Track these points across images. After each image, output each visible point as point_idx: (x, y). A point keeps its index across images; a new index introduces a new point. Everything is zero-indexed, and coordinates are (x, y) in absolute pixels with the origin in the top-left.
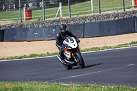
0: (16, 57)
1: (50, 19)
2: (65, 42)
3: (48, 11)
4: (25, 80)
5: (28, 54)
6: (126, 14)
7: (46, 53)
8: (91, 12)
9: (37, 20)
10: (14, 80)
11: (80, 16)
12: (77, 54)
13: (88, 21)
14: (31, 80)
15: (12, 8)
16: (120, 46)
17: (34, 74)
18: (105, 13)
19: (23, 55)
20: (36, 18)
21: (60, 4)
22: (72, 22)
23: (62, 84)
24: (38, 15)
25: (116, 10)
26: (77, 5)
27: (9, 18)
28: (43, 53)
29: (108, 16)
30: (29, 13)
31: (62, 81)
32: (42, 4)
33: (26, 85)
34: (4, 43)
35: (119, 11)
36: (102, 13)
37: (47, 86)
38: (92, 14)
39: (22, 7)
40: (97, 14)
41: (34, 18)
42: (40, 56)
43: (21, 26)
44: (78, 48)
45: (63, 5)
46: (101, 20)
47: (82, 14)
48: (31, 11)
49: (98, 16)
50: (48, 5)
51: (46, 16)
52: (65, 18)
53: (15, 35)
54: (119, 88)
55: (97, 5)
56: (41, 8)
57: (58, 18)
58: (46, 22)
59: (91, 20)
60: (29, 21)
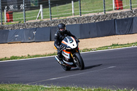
1: (31, 21)
3: (29, 14)
4: (6, 82)
5: (9, 57)
6: (107, 16)
7: (26, 55)
8: (71, 15)
9: (17, 22)
11: (61, 18)
12: (77, 55)
13: (68, 23)
14: (12, 82)
16: (100, 48)
17: (15, 76)
18: (86, 15)
19: (4, 57)
20: (17, 21)
21: (41, 6)
22: (53, 25)
23: (43, 86)
24: (19, 17)
25: (96, 12)
26: (58, 7)
28: (24, 55)
29: (89, 18)
30: (10, 15)
32: (22, 6)
33: (7, 87)
35: (100, 14)
36: (82, 16)
37: (28, 88)
38: (73, 17)
39: (3, 10)
40: (77, 16)
41: (15, 21)
42: (21, 58)
43: (2, 28)
45: (43, 7)
46: (82, 22)
47: (62, 16)
48: (12, 13)
49: (79, 19)
50: (29, 7)
51: (27, 18)
52: (45, 20)
54: (99, 90)
56: (22, 11)
57: (39, 20)
58: (27, 24)
59: (71, 22)
60: (9, 23)
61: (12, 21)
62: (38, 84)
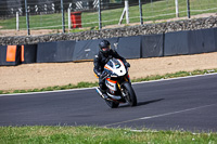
0: (55, 88)
1: (110, 27)
2: (107, 66)
3: (107, 15)
5: (75, 83)
8: (175, 16)
9: (89, 28)
10: (53, 124)
11: (157, 21)
13: (170, 30)
14: (80, 123)
15: (49, 10)
17: (85, 114)
18: (198, 17)
19: (67, 84)
20: (88, 26)
21: (126, 3)
22: (145, 32)
23: (129, 129)
24: (90, 20)
25: (214, 11)
26: (152, 4)
27: (45, 26)
29: (202, 21)
30: (77, 17)
31: (129, 125)
32: (96, 3)
33: (73, 131)
34: (37, 65)
36: (192, 17)
37: (105, 133)
38: (177, 19)
39: (66, 9)
40: (184, 18)
41: (85, 26)
43: (64, 37)
44: (126, 76)
45: (130, 4)
46: (191, 28)
47: (160, 18)
48: (80, 14)
49: (186, 22)
50: (107, 4)
51: (103, 22)
52: (133, 25)
53: (54, 52)
55: (183, 5)
56: (96, 10)
57: (123, 25)
58: (104, 31)
59: (174, 28)
60: (76, 30)
61: (80, 26)
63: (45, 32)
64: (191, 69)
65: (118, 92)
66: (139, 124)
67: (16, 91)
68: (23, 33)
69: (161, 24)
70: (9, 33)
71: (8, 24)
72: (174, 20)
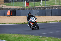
1: (37, 7)
3: (36, 3)
4: (24, 34)
5: (26, 22)
9: (31, 7)
13: (54, 8)
14: (26, 34)
22: (46, 9)
27: (18, 5)
30: (28, 3)
31: (40, 35)
33: (24, 36)
34: (16, 16)
36: (60, 5)
39: (25, 1)
43: (24, 9)
45: (43, 1)
47: (51, 5)
49: (58, 7)
50: (36, 0)
52: (43, 6)
57: (40, 7)
58: (35, 8)
60: (27, 7)
62: (38, 35)
63: (18, 7)
64: (59, 20)
65: (34, 26)
66: (43, 35)
67: (9, 24)
68: (12, 7)
69: (51, 7)
70: (8, 7)
71: (8, 4)
72: (55, 6)
